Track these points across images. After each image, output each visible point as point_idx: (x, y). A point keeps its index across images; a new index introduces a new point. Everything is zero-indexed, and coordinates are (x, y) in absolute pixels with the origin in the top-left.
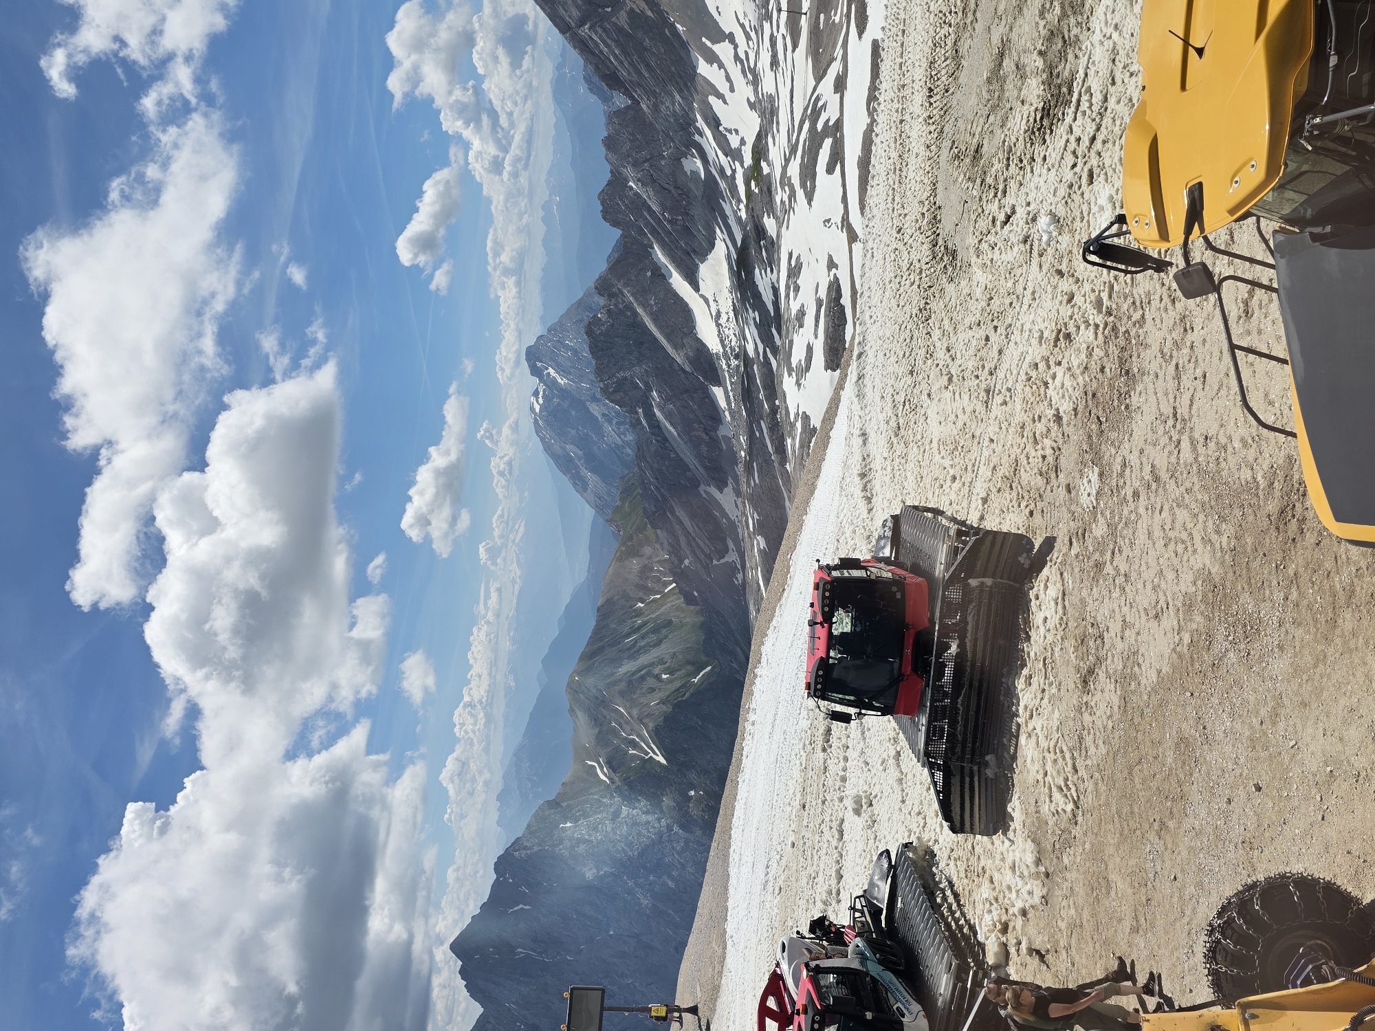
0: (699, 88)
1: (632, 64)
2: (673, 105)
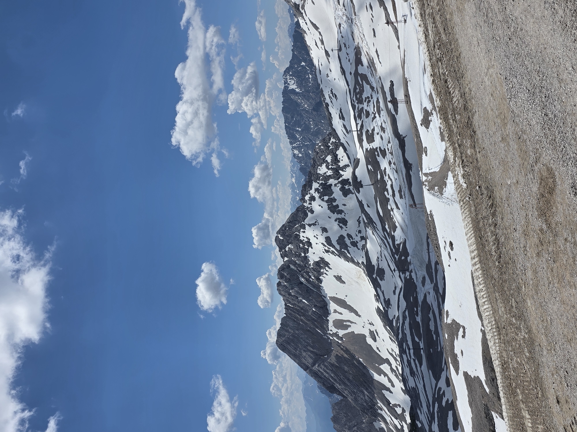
0: (376, 387)
1: (340, 380)
2: (364, 396)
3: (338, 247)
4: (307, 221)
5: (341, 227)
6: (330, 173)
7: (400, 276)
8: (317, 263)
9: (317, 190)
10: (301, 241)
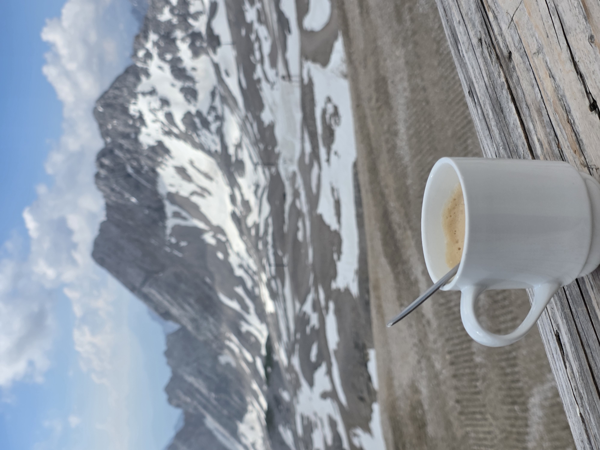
1: (178, 304)
3: (182, 127)
4: (141, 88)
5: (189, 101)
6: (175, 21)
7: (264, 172)
8: (152, 149)
9: (156, 44)
10: (132, 117)
